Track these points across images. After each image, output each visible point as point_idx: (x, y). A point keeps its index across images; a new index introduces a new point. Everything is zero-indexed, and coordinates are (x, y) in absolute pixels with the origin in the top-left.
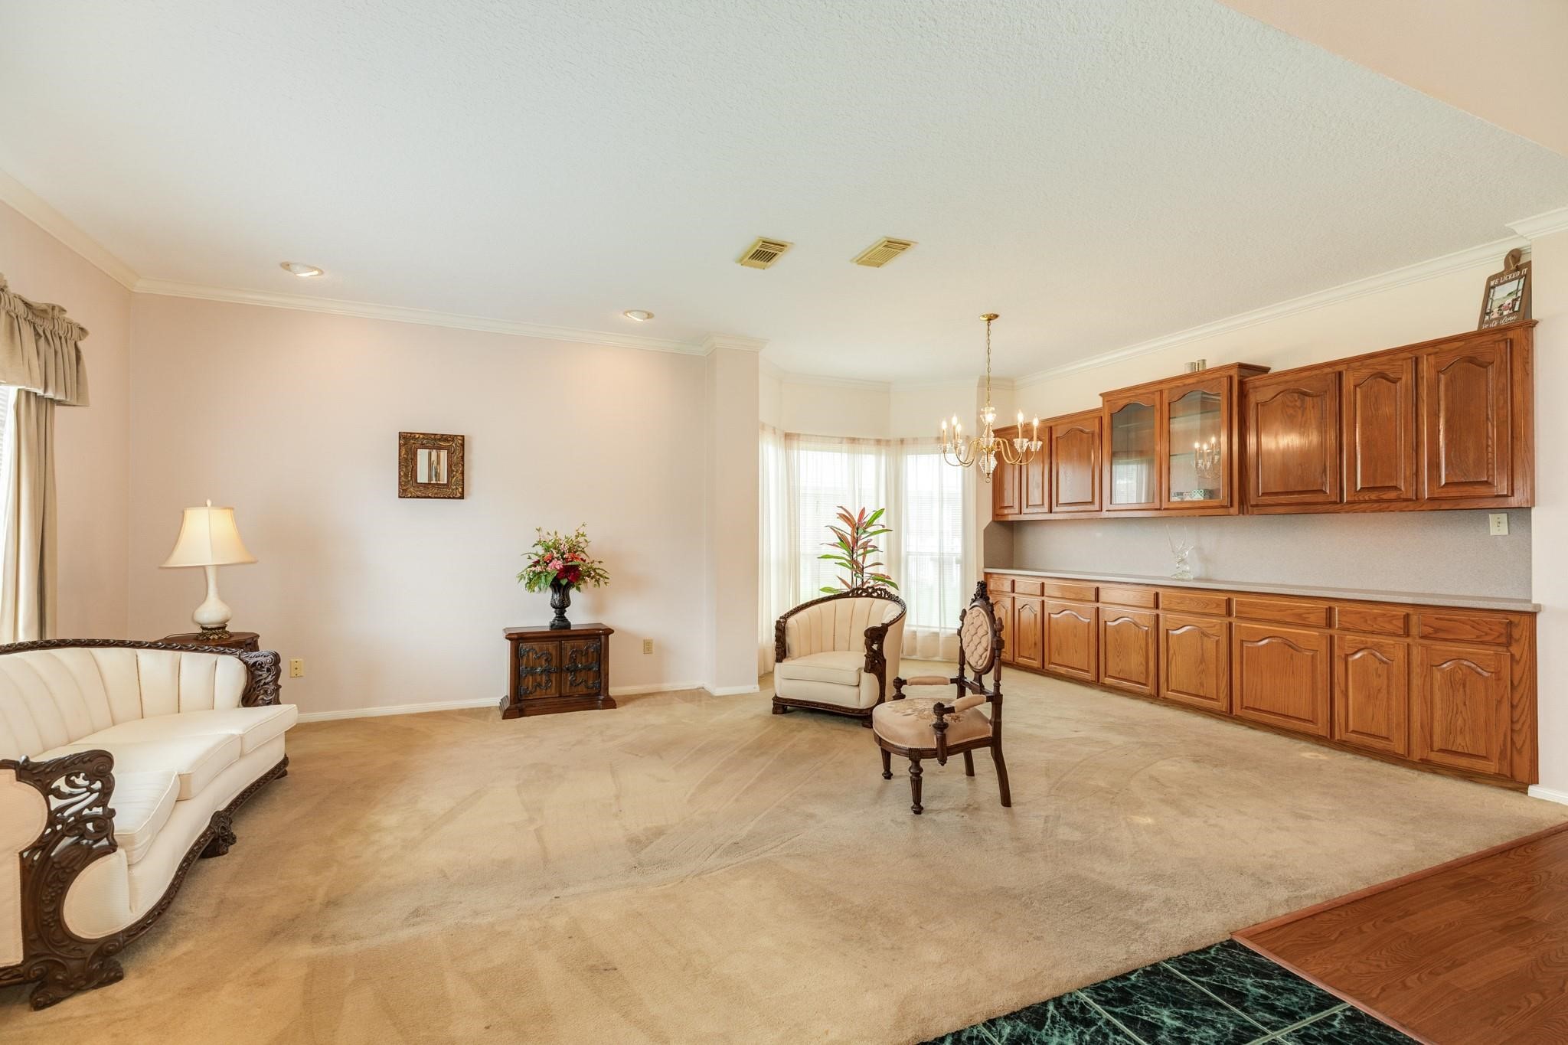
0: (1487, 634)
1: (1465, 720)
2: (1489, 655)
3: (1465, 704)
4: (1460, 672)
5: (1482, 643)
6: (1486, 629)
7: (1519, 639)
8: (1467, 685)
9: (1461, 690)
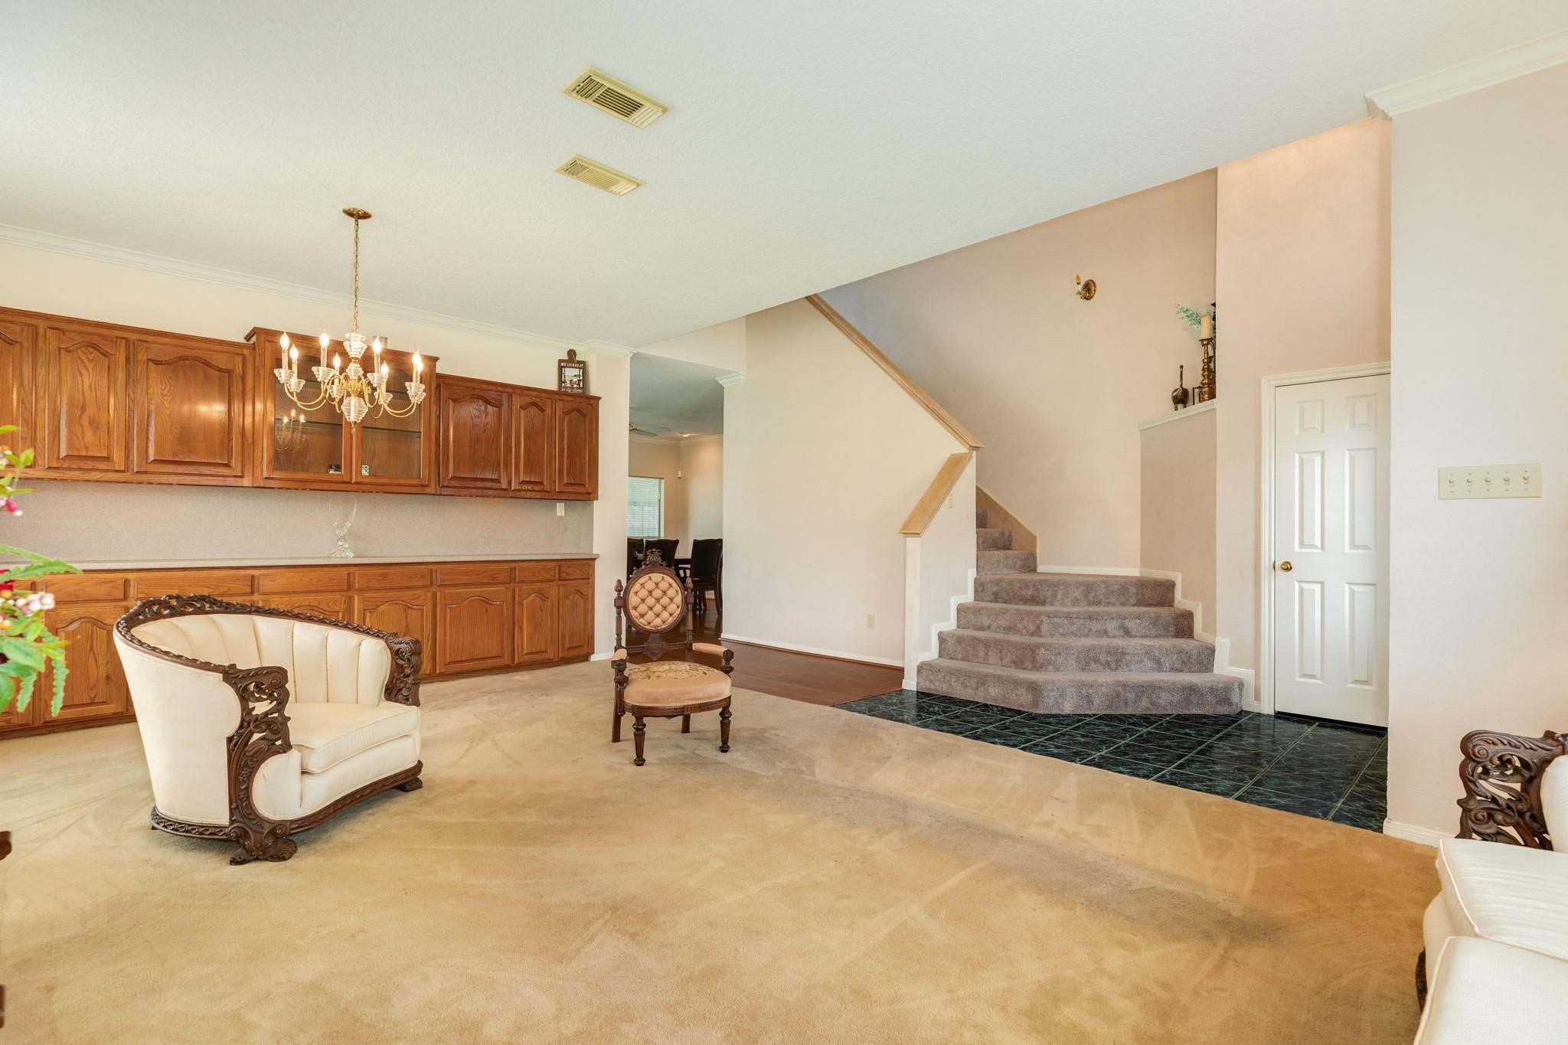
0: (584, 573)
2: (584, 585)
3: (577, 617)
4: (575, 598)
5: (583, 579)
6: (584, 571)
7: (592, 574)
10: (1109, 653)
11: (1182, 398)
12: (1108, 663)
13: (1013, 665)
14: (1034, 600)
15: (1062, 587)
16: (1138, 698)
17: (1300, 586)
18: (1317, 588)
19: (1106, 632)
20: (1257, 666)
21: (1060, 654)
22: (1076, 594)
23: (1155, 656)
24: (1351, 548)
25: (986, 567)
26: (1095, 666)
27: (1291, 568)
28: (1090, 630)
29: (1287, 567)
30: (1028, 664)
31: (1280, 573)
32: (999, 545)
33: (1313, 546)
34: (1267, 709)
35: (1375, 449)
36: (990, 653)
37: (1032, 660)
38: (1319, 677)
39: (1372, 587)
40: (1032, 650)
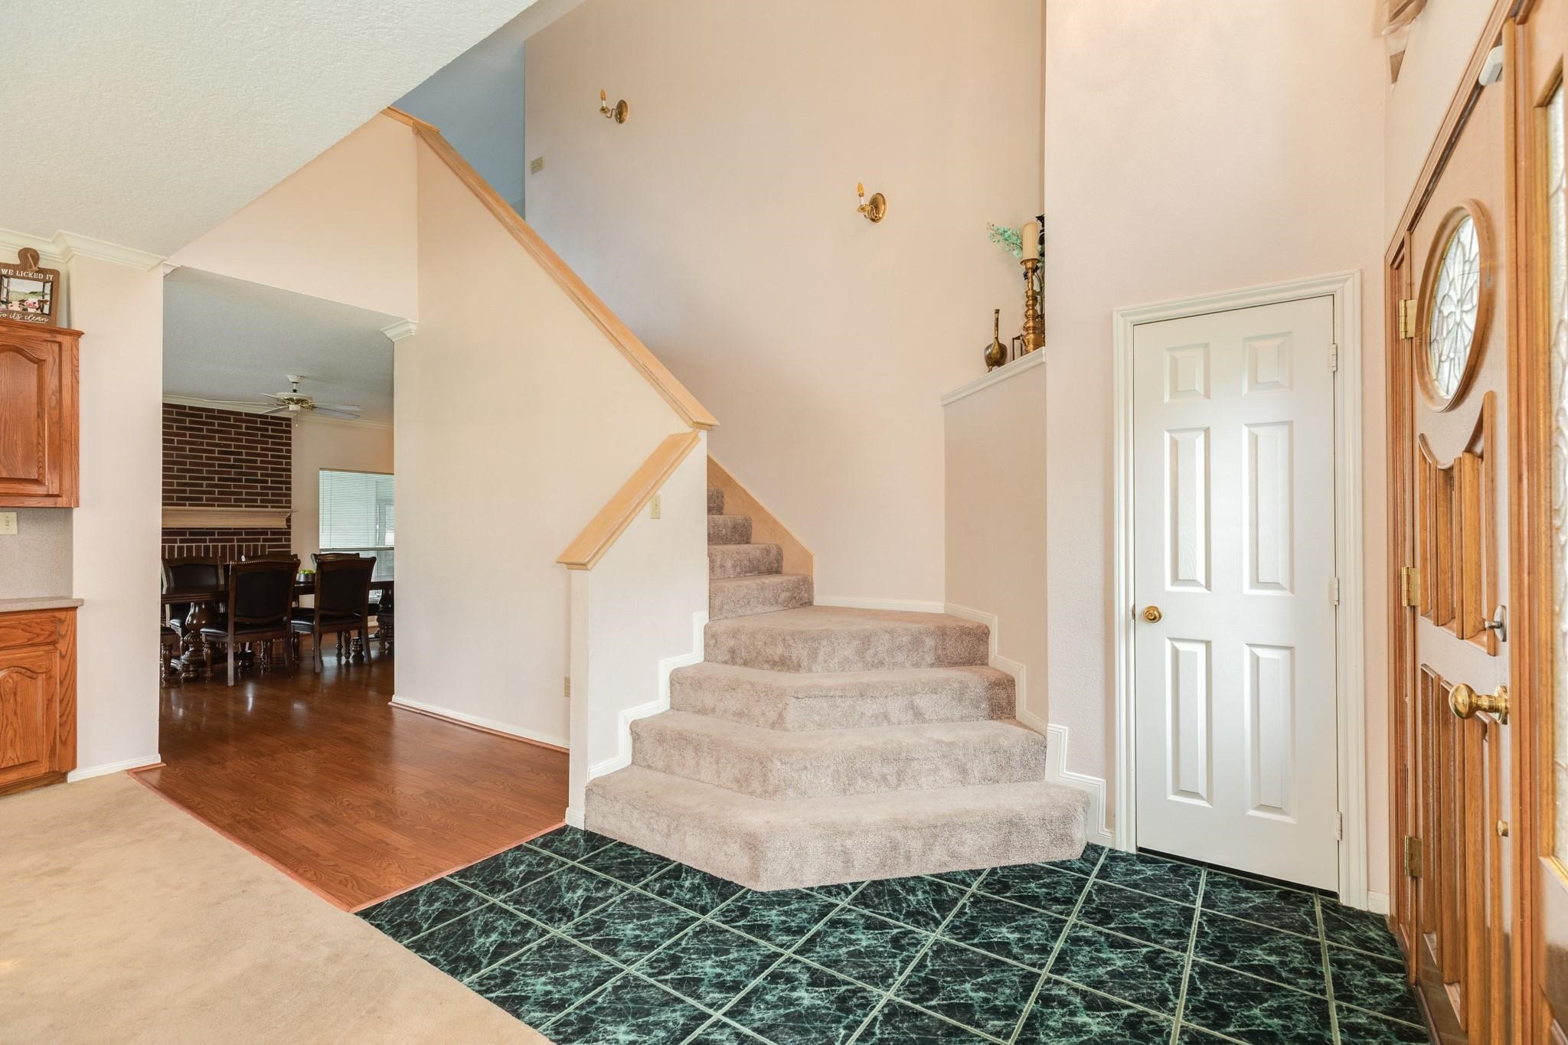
0: (38, 635)
1: (15, 731)
2: (40, 656)
3: (15, 713)
4: (11, 681)
5: (33, 645)
6: (38, 631)
7: (66, 634)
8: (19, 694)
9: (12, 698)
10: (885, 760)
11: (997, 358)
12: (884, 778)
13: (735, 787)
14: (782, 664)
15: (824, 643)
16: (928, 848)
17: (1173, 647)
18: (1201, 649)
19: (886, 717)
20: (1109, 772)
21: (806, 768)
22: (846, 653)
23: (957, 760)
24: (1252, 587)
25: (726, 607)
26: (864, 785)
27: (1160, 617)
28: (863, 714)
29: (1153, 616)
30: (756, 784)
31: (1145, 628)
32: (762, 568)
33: (1193, 582)
34: (1126, 846)
35: (1290, 424)
36: (702, 762)
37: (761, 779)
38: (1205, 796)
39: (1287, 652)
40: (761, 763)
